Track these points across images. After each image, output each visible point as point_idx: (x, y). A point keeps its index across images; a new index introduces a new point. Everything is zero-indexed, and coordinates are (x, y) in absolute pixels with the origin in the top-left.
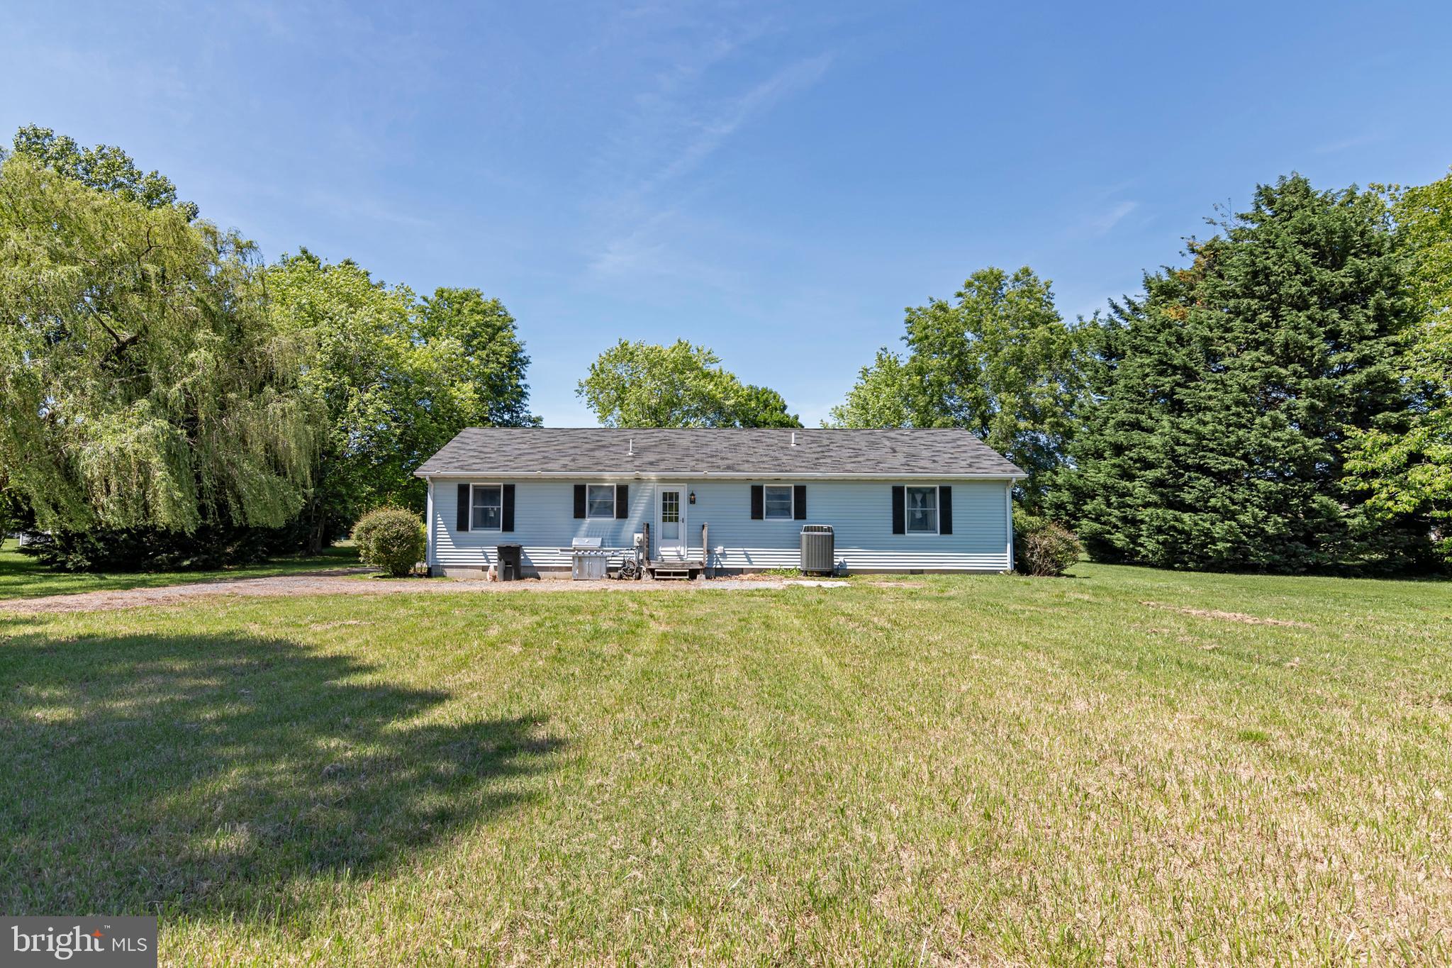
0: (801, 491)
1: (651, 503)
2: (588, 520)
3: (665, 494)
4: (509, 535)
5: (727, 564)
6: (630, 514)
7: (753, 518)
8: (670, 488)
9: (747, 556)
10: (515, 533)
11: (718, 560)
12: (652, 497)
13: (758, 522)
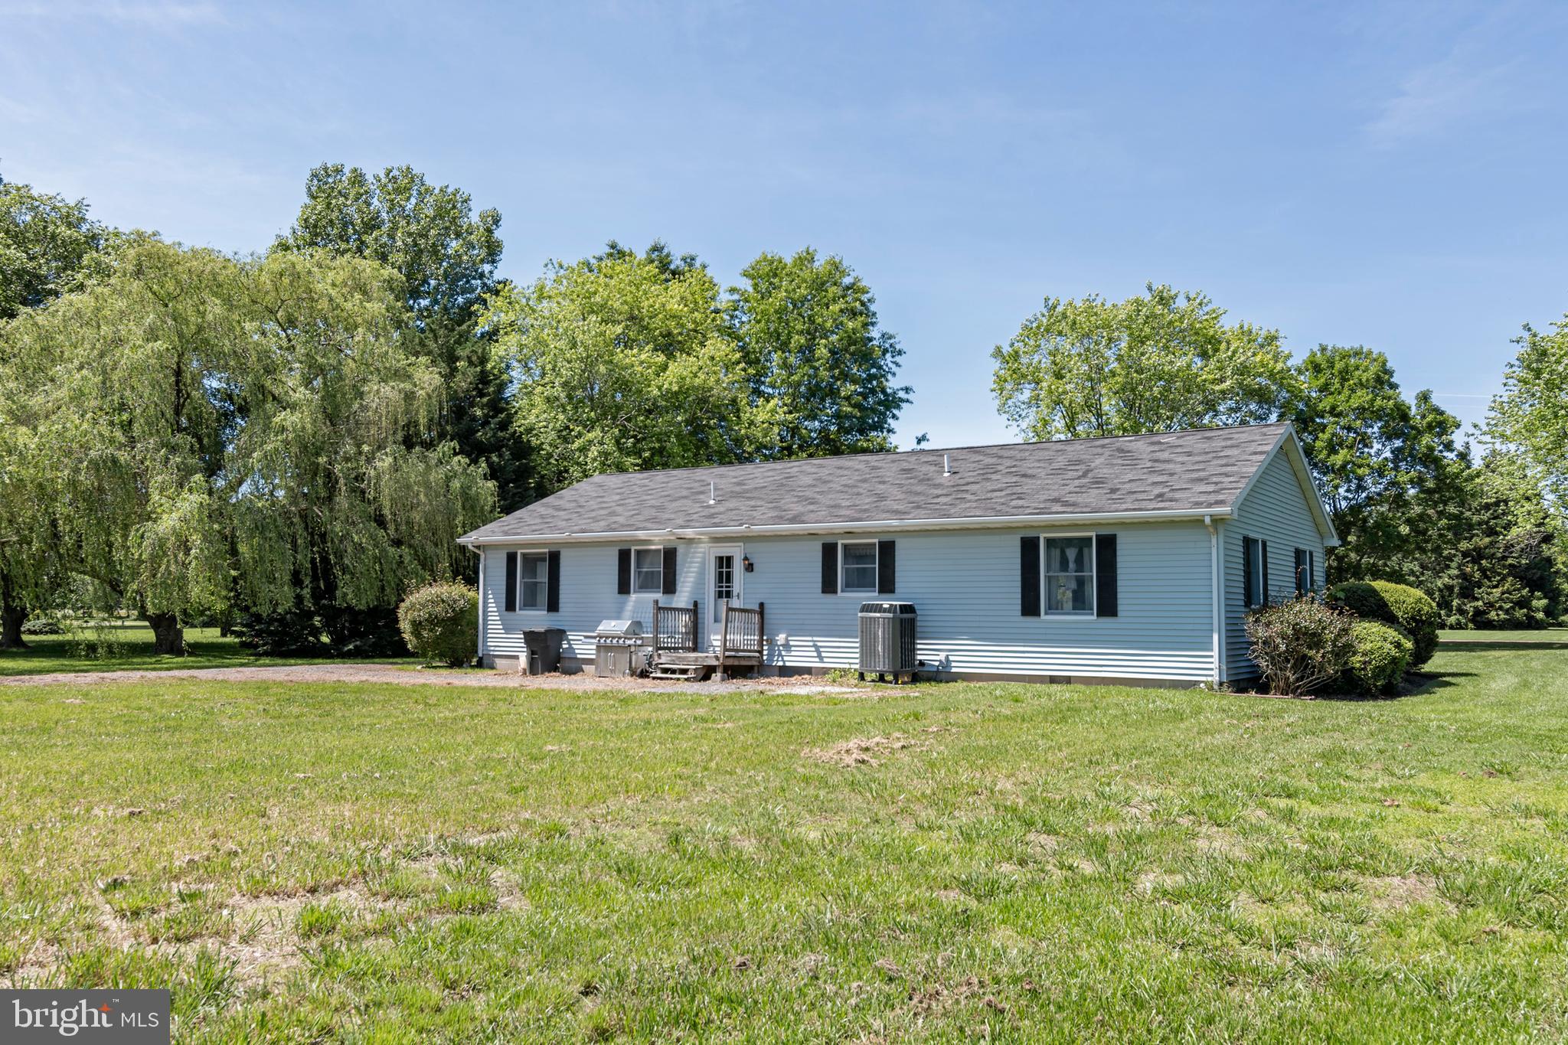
0: (887, 549)
1: (701, 573)
2: (633, 597)
3: (721, 559)
4: (553, 615)
5: (791, 660)
6: (679, 588)
7: (823, 592)
8: (725, 550)
9: (817, 649)
10: (560, 614)
11: (780, 655)
12: (703, 564)
13: (829, 597)
